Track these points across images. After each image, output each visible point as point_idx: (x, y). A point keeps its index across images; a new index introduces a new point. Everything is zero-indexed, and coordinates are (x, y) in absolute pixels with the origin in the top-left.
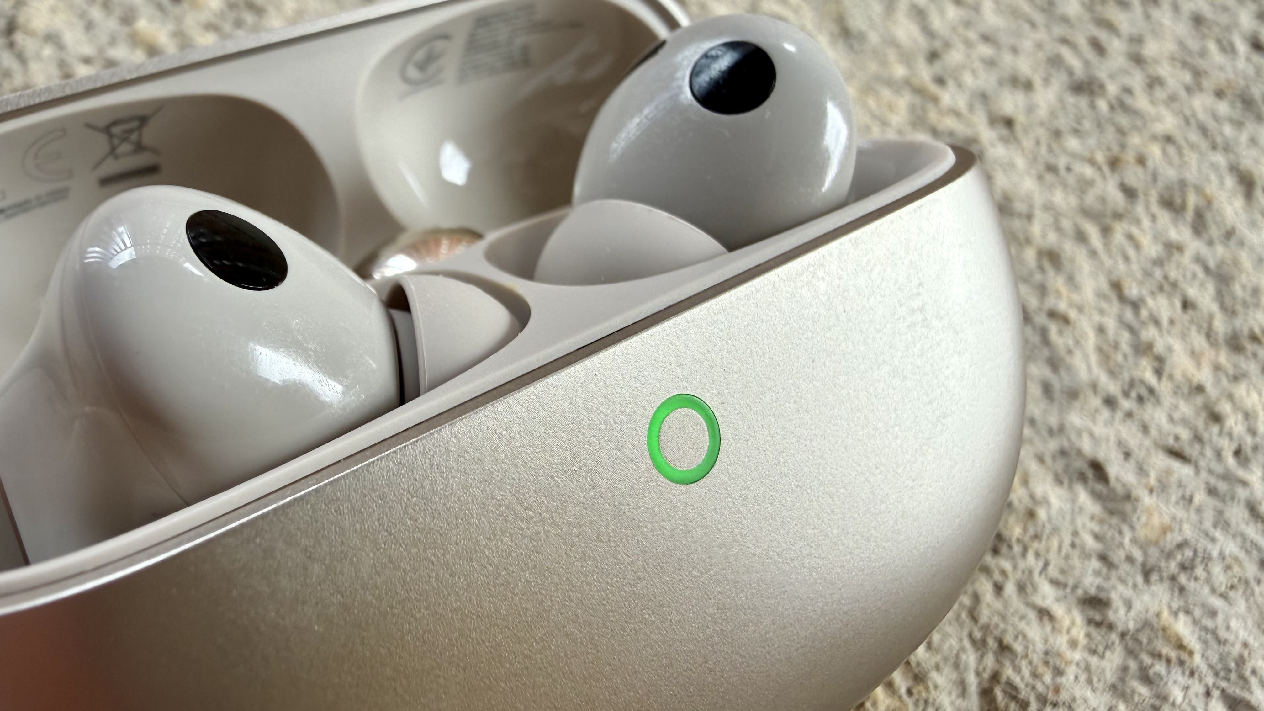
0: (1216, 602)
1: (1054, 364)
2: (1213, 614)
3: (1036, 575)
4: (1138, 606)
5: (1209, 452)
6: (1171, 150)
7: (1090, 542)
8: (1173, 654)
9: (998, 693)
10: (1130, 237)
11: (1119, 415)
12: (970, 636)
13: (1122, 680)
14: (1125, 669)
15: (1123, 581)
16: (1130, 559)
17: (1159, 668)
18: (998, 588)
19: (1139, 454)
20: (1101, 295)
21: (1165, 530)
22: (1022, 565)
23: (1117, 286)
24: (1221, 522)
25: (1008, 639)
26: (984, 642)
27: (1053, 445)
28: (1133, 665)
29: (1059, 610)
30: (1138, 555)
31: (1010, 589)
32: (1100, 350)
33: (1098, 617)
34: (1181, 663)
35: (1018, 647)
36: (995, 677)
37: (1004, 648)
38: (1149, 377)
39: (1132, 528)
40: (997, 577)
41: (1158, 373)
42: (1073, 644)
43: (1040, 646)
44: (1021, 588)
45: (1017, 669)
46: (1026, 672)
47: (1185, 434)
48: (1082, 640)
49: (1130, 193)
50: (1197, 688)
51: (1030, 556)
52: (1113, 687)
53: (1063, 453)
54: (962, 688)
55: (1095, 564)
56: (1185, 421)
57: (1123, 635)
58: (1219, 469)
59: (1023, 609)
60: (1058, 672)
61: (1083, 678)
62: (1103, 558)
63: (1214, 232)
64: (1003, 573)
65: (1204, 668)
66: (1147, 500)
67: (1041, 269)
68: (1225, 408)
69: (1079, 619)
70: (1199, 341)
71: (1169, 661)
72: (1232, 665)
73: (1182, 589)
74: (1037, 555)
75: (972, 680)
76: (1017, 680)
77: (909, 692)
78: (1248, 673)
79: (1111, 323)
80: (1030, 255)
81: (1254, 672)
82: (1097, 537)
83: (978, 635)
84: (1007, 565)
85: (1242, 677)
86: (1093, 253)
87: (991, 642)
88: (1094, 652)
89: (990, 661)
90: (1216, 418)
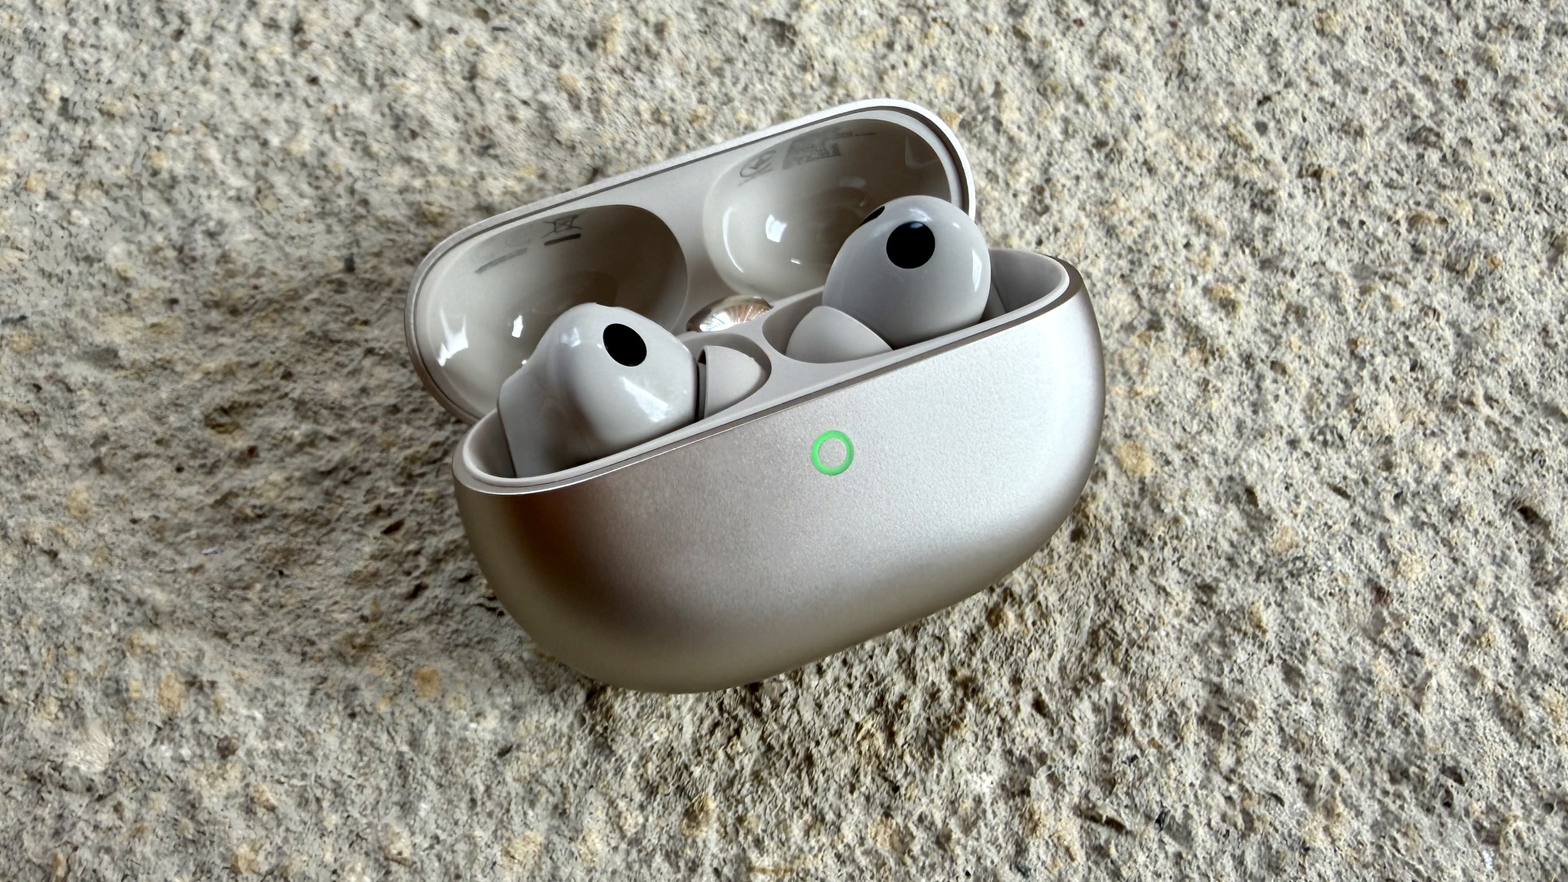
0: (1307, 601)
1: (1256, 408)
2: (1300, 609)
3: (1169, 563)
4: (1240, 595)
5: (1369, 493)
6: (1484, 208)
7: (1225, 546)
8: (1250, 630)
9: (1102, 633)
10: (1386, 298)
11: (1297, 454)
12: (1096, 596)
13: (1205, 642)
14: (1210, 635)
15: (1237, 577)
16: (1251, 563)
17: (1237, 638)
18: (1133, 568)
19: (1298, 486)
20: (1335, 351)
21: (1294, 545)
22: (1158, 554)
23: (1353, 343)
24: (1346, 548)
25: (1124, 602)
26: (1105, 601)
27: (1225, 472)
28: (1218, 633)
29: (1174, 589)
30: (1259, 560)
31: (1143, 570)
32: (1309, 398)
33: (1205, 599)
34: (1255, 637)
35: (1128, 608)
36: (1103, 625)
37: (1118, 607)
38: (1344, 426)
39: (1264, 541)
40: (1135, 561)
41: (1354, 423)
42: (1178, 613)
43: (1148, 609)
44: (1153, 571)
45: (1123, 622)
46: (1128, 626)
47: (1353, 475)
48: (1186, 611)
49: (1417, 251)
50: (1263, 656)
51: (1168, 551)
52: (1197, 645)
53: (1231, 478)
54: (1077, 628)
55: (1223, 562)
56: (1359, 466)
57: (1219, 613)
58: (1372, 506)
59: (1147, 584)
60: (1154, 628)
61: (1173, 636)
62: (1230, 559)
63: (1488, 295)
64: (1141, 558)
65: (1274, 643)
66: (1286, 521)
67: (1285, 323)
68: (1402, 460)
69: (1190, 596)
70: (1415, 398)
71: (1245, 634)
72: (1298, 646)
73: (1284, 589)
74: (1175, 550)
75: (1087, 624)
76: (1119, 629)
77: (1034, 623)
78: (1309, 653)
79: (1328, 376)
80: (1279, 308)
81: (1314, 652)
82: (1232, 544)
83: (1102, 596)
84: (1145, 555)
85: (1303, 655)
86: (1342, 312)
87: (1110, 601)
88: (1190, 620)
89: (1105, 614)
90: (1388, 466)
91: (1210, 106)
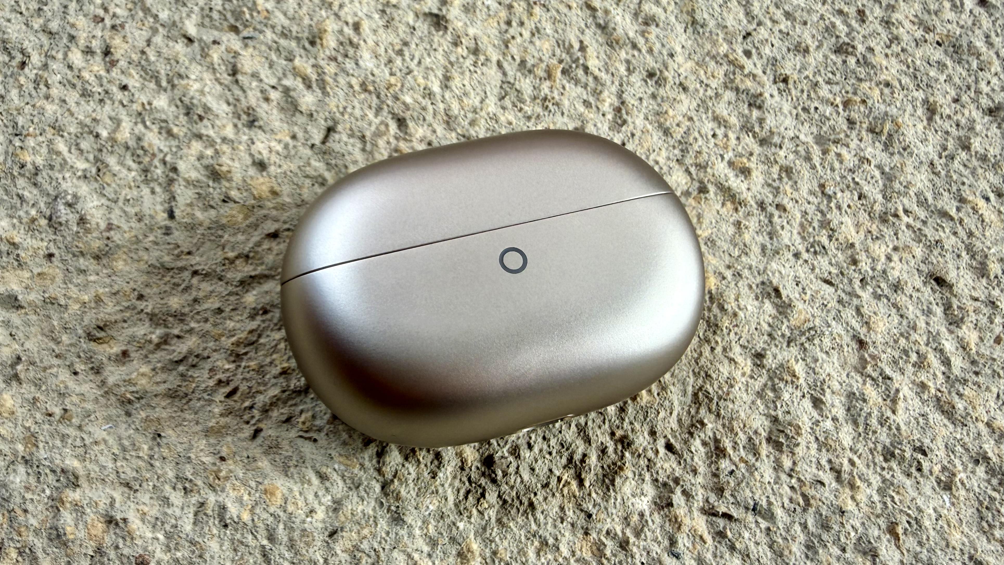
0: (821, 356)
1: (771, 235)
2: (816, 360)
3: (734, 343)
4: (779, 357)
5: (846, 280)
6: (887, 91)
7: (766, 327)
8: (789, 379)
9: (700, 394)
10: (839, 155)
11: (800, 262)
12: (693, 371)
13: (763, 390)
14: (765, 385)
15: (776, 346)
16: (783, 336)
17: (782, 385)
18: (713, 349)
19: (804, 283)
20: (811, 193)
21: (806, 321)
22: (727, 338)
23: (822, 186)
24: (838, 318)
25: (711, 372)
26: (699, 373)
27: (759, 279)
28: (769, 383)
29: (740, 359)
30: (788, 333)
31: (719, 349)
32: (802, 225)
33: (759, 363)
34: (792, 382)
35: (714, 376)
36: (700, 389)
37: (708, 376)
38: (825, 240)
39: (789, 321)
40: (713, 344)
41: (830, 237)
42: (743, 374)
43: (726, 374)
44: (725, 350)
45: (712, 385)
46: (716, 386)
47: (834, 271)
48: (749, 372)
49: (851, 122)
50: (799, 394)
51: (732, 334)
52: (758, 392)
53: (763, 283)
54: (685, 393)
55: (766, 337)
56: (837, 264)
57: (768, 371)
58: (848, 289)
59: (722, 357)
60: (732, 386)
61: (743, 389)
62: (770, 335)
63: (897, 146)
64: (717, 342)
65: (804, 384)
66: (800, 305)
67: (780, 179)
68: (862, 256)
69: (749, 362)
70: (863, 217)
71: (787, 382)
72: (819, 384)
73: (805, 349)
74: (736, 334)
75: (690, 389)
76: (711, 390)
77: (658, 394)
78: (826, 387)
79: (811, 209)
80: (775, 169)
81: (829, 387)
82: (769, 325)
83: (697, 370)
84: (719, 339)
85: (823, 390)
86: (813, 167)
87: (702, 373)
88: (752, 377)
89: (700, 382)
90: (855, 262)
91: (715, 43)
